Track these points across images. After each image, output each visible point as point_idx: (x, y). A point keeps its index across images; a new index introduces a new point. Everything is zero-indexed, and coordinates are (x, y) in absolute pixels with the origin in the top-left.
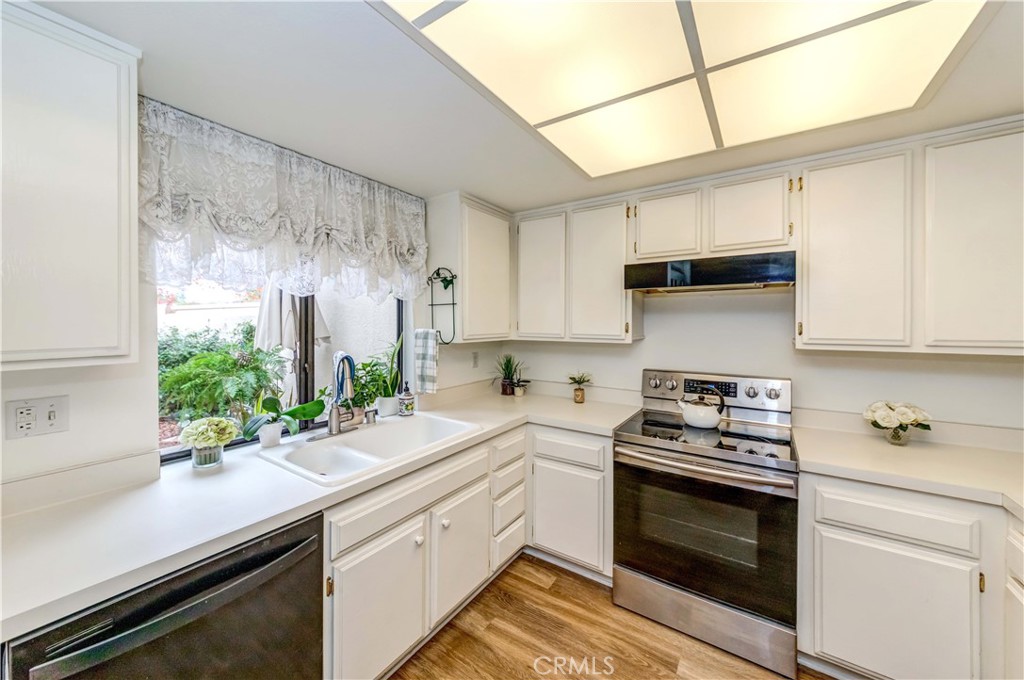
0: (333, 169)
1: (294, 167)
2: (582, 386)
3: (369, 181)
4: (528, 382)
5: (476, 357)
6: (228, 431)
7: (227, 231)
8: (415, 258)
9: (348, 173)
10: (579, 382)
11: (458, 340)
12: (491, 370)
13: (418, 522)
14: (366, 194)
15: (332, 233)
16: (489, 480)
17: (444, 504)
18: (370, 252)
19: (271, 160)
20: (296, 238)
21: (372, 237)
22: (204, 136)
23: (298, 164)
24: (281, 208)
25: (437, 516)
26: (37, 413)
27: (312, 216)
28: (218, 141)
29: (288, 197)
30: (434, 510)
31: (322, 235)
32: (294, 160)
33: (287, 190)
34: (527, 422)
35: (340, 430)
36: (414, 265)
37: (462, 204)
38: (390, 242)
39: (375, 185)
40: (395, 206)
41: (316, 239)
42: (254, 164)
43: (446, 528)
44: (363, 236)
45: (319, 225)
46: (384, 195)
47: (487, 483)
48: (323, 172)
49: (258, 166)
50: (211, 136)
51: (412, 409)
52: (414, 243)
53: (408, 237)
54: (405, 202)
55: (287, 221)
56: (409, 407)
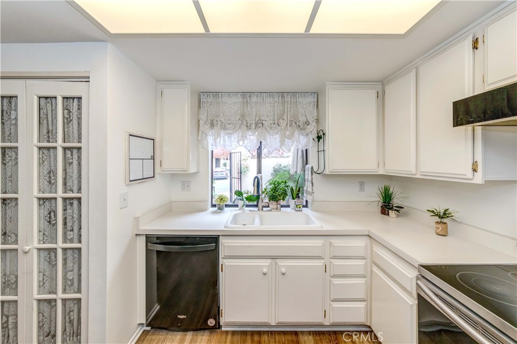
0: (265, 94)
1: (248, 99)
2: (445, 220)
3: (282, 94)
4: (402, 208)
5: (362, 184)
6: (224, 199)
7: (225, 129)
8: (309, 126)
9: (271, 94)
10: (443, 216)
11: (327, 172)
12: (373, 195)
13: (266, 263)
14: (280, 100)
15: (263, 122)
16: (323, 261)
17: (284, 261)
18: (280, 128)
19: (240, 99)
20: (248, 127)
21: (281, 121)
22: (220, 98)
23: (250, 97)
24: (243, 116)
25: (278, 265)
26: (186, 185)
27: (254, 117)
28: (224, 99)
29: (246, 112)
30: (278, 261)
31: (259, 124)
32: (248, 96)
33: (245, 109)
34: (368, 235)
35: (262, 210)
36: (307, 130)
37: (329, 89)
38: (292, 121)
39: (285, 94)
40: (297, 102)
41: (256, 126)
42: (234, 103)
43: (283, 274)
44: (276, 120)
45: (257, 120)
46: (290, 98)
47: (321, 263)
48: (260, 97)
49: (236, 103)
50: (222, 97)
51: (300, 208)
52: (308, 118)
53: (306, 115)
54: (304, 98)
55: (245, 121)
56: (298, 206)
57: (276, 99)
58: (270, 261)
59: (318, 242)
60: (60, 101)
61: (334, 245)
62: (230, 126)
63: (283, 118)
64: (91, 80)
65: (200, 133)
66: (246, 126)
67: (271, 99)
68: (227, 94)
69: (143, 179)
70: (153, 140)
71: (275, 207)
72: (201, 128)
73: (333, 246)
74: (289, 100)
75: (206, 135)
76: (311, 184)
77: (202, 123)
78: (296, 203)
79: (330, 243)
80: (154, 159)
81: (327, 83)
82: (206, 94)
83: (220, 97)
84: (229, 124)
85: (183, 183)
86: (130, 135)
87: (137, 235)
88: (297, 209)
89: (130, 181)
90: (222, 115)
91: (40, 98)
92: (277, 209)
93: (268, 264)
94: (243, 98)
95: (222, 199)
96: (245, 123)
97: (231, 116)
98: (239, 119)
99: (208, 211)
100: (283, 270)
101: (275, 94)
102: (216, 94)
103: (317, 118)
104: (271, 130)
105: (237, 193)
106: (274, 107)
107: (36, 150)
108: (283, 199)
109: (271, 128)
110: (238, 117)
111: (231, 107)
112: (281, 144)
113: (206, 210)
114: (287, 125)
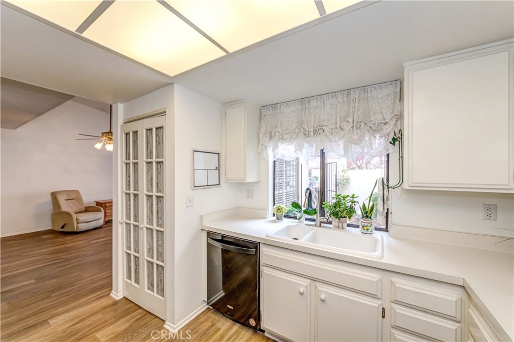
1: (307, 104)
3: (348, 91)
5: (491, 208)
7: (282, 139)
11: (405, 186)
14: (345, 100)
15: (323, 128)
16: (380, 302)
17: (326, 286)
18: (343, 132)
19: (298, 106)
20: (306, 135)
21: (344, 124)
22: (278, 110)
23: (309, 102)
24: (300, 124)
25: (318, 289)
26: (250, 194)
27: (313, 124)
28: (282, 109)
29: (303, 119)
30: (317, 284)
31: (318, 131)
32: (306, 101)
33: (303, 116)
34: (463, 287)
35: (320, 225)
36: (384, 131)
37: (408, 72)
38: (361, 122)
39: (352, 91)
40: (368, 97)
41: (314, 134)
42: (292, 111)
43: (323, 301)
44: (338, 124)
45: (316, 126)
46: (358, 94)
47: (376, 303)
48: (320, 100)
49: (294, 111)
50: (280, 108)
51: (367, 230)
52: (385, 116)
53: (382, 113)
54: (379, 90)
55: (302, 129)
56: (365, 228)
57: (340, 99)
58: (309, 281)
59: (374, 276)
60: (154, 130)
61: (397, 285)
62: (287, 136)
63: (348, 119)
64: (167, 113)
65: (260, 146)
66: (304, 134)
67: (334, 100)
68: (285, 104)
69: (208, 186)
70: (219, 154)
71: (337, 224)
72: (261, 141)
73: (395, 286)
74: (357, 96)
75: (266, 147)
76: (382, 202)
77: (261, 135)
78: (363, 224)
79: (392, 281)
80: (219, 170)
81: (404, 64)
82: (266, 107)
83: (279, 108)
84: (286, 134)
85: (248, 191)
86: (194, 151)
87: (202, 230)
88: (363, 231)
89: (195, 187)
90: (279, 125)
91: (147, 130)
92: (338, 227)
93: (306, 284)
94: (302, 104)
95: (279, 209)
96: (302, 131)
97: (289, 125)
98: (296, 127)
99: (267, 219)
100: (323, 296)
101: (339, 93)
102: (275, 106)
103: (399, 114)
104: (332, 136)
105: (294, 205)
106: (336, 108)
107: (145, 164)
108: (350, 218)
109: (332, 134)
110: (294, 126)
111: (289, 116)
112: (345, 151)
113: (266, 218)
114: (353, 127)
